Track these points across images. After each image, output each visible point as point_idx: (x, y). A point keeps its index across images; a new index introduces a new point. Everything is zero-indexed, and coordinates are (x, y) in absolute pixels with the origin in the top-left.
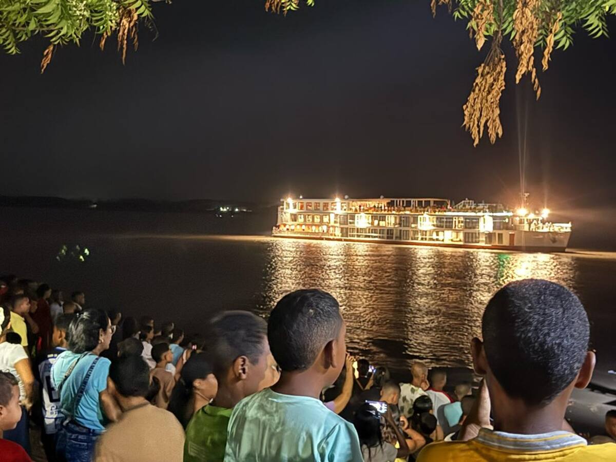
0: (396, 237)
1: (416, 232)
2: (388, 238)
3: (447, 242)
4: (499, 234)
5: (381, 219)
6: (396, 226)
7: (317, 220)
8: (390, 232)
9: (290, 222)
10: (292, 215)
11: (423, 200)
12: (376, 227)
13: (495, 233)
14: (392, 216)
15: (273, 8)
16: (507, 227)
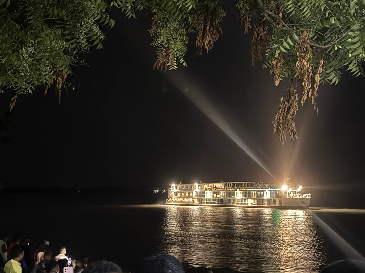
0: (225, 203)
1: (234, 200)
2: (221, 203)
3: (249, 205)
4: (273, 200)
5: (217, 194)
6: (225, 197)
7: (187, 195)
8: (222, 200)
9: (174, 197)
10: (175, 192)
11: (235, 183)
12: (215, 198)
13: (272, 199)
14: (223, 192)
15: (158, 68)
16: (277, 196)
